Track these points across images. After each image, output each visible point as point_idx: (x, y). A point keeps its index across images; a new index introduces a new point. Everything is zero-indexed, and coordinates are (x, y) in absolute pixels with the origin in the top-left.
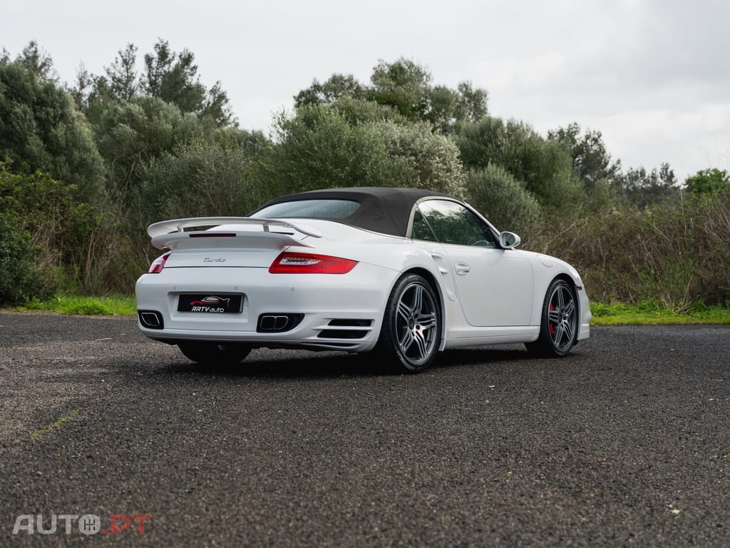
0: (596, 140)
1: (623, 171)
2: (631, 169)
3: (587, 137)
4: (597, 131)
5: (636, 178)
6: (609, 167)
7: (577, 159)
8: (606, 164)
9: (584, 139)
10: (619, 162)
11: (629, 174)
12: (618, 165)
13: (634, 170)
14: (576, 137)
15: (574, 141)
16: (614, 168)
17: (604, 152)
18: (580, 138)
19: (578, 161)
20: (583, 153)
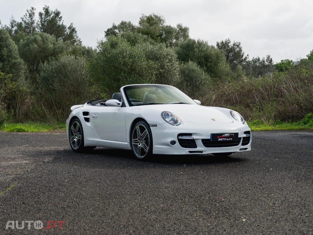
0: (238, 46)
1: (250, 59)
2: (254, 58)
3: (234, 45)
4: (238, 42)
5: (256, 61)
6: (244, 57)
10: (248, 56)
11: (253, 60)
13: (255, 58)
14: (229, 45)
15: (228, 46)
16: (246, 58)
17: (241, 51)
18: (231, 45)
19: (230, 55)
20: (233, 52)
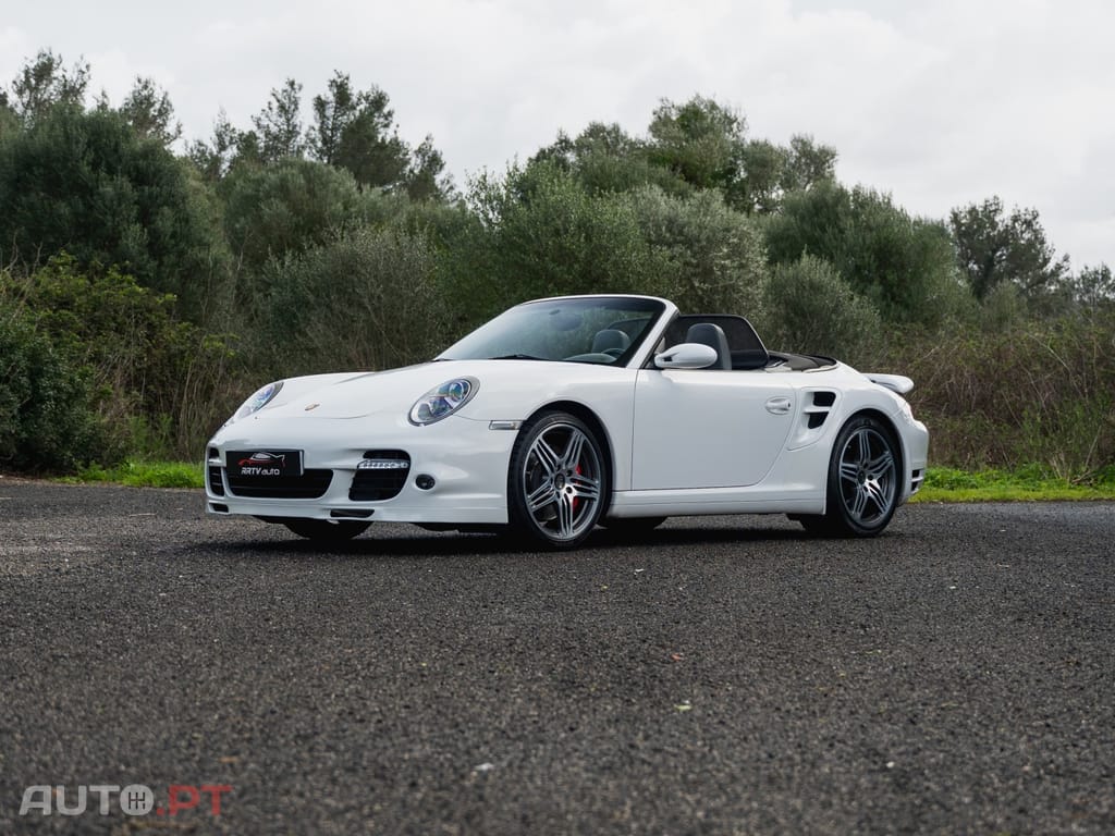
0: (1029, 224)
1: (1074, 271)
2: (1086, 268)
3: (1015, 219)
4: (1031, 209)
5: (1095, 281)
6: (1050, 266)
7: (999, 254)
8: (1046, 261)
9: (1010, 223)
10: (1066, 259)
11: (1083, 277)
12: (1065, 264)
13: (1091, 269)
14: (997, 219)
15: (994, 225)
16: (1059, 267)
17: (1042, 242)
18: (1003, 218)
19: (1001, 256)
20: (1009, 244)
